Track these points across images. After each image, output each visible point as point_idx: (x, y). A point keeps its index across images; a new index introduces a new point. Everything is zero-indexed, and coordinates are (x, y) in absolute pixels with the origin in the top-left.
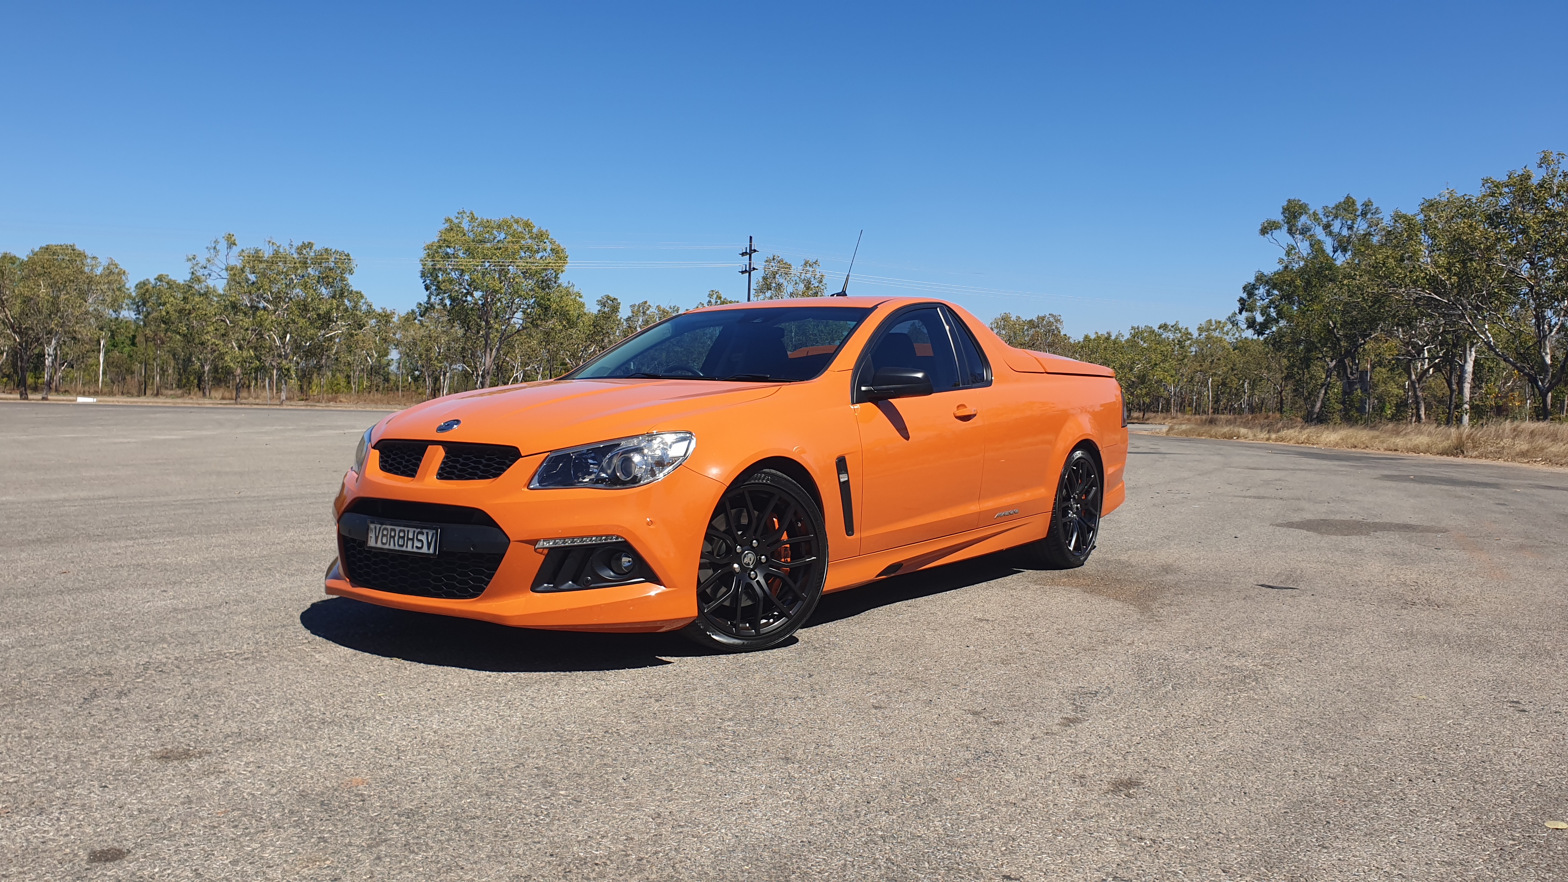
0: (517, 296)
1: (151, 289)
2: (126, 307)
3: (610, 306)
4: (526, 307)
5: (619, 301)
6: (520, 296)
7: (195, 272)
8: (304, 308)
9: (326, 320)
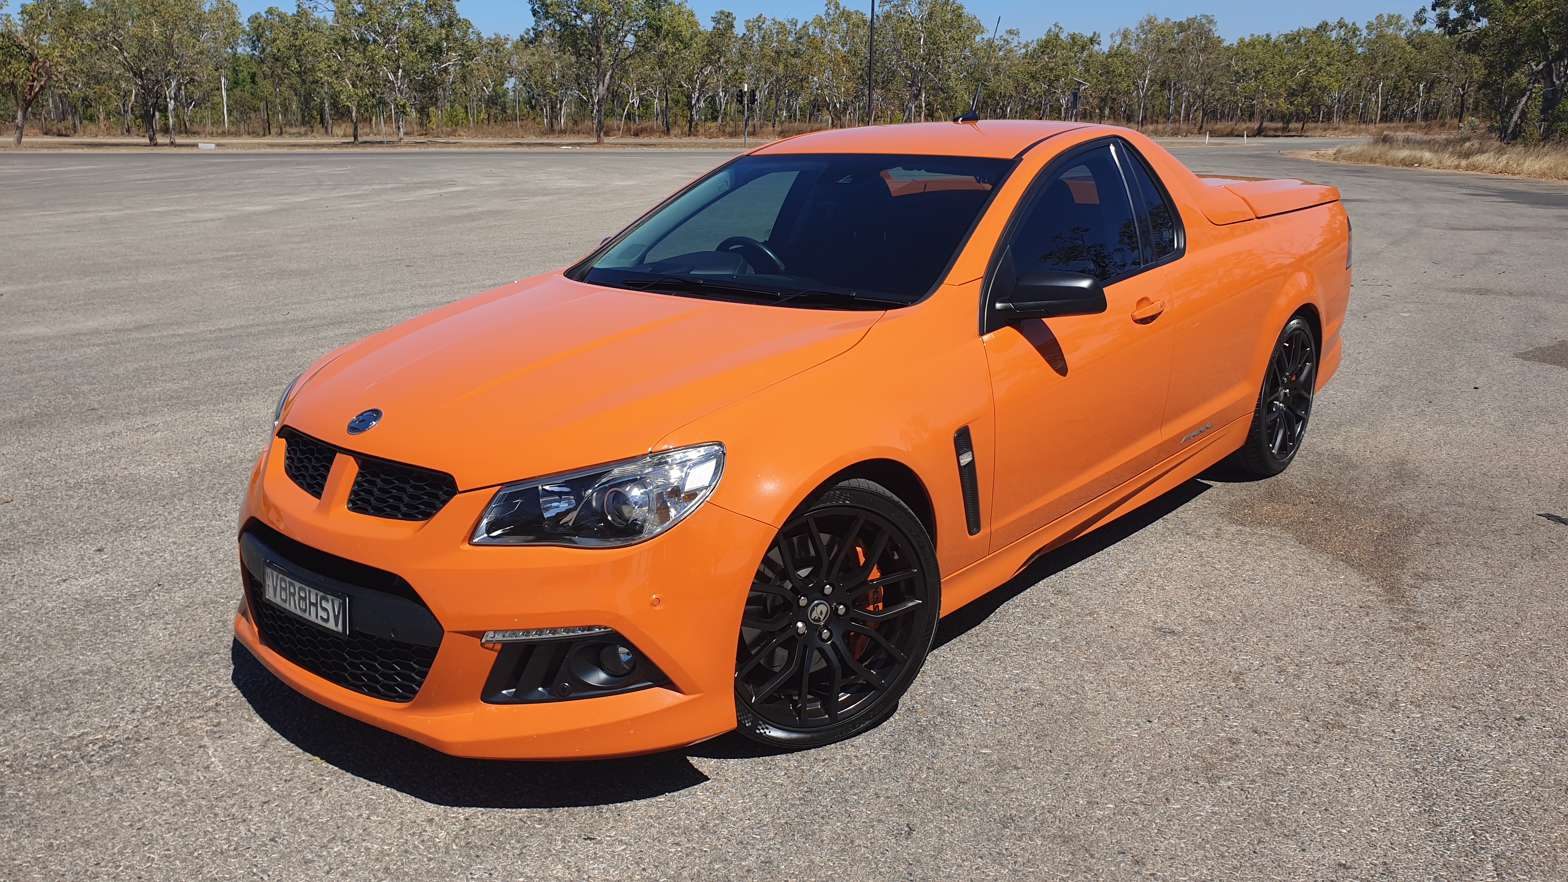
0: (627, 17)
1: (263, 23)
2: (242, 43)
3: (725, 21)
4: (637, 29)
5: (734, 16)
6: (630, 17)
7: (301, 5)
8: (413, 39)
9: (436, 51)
